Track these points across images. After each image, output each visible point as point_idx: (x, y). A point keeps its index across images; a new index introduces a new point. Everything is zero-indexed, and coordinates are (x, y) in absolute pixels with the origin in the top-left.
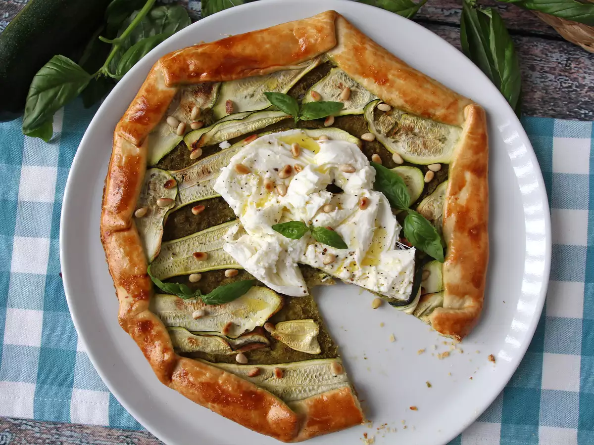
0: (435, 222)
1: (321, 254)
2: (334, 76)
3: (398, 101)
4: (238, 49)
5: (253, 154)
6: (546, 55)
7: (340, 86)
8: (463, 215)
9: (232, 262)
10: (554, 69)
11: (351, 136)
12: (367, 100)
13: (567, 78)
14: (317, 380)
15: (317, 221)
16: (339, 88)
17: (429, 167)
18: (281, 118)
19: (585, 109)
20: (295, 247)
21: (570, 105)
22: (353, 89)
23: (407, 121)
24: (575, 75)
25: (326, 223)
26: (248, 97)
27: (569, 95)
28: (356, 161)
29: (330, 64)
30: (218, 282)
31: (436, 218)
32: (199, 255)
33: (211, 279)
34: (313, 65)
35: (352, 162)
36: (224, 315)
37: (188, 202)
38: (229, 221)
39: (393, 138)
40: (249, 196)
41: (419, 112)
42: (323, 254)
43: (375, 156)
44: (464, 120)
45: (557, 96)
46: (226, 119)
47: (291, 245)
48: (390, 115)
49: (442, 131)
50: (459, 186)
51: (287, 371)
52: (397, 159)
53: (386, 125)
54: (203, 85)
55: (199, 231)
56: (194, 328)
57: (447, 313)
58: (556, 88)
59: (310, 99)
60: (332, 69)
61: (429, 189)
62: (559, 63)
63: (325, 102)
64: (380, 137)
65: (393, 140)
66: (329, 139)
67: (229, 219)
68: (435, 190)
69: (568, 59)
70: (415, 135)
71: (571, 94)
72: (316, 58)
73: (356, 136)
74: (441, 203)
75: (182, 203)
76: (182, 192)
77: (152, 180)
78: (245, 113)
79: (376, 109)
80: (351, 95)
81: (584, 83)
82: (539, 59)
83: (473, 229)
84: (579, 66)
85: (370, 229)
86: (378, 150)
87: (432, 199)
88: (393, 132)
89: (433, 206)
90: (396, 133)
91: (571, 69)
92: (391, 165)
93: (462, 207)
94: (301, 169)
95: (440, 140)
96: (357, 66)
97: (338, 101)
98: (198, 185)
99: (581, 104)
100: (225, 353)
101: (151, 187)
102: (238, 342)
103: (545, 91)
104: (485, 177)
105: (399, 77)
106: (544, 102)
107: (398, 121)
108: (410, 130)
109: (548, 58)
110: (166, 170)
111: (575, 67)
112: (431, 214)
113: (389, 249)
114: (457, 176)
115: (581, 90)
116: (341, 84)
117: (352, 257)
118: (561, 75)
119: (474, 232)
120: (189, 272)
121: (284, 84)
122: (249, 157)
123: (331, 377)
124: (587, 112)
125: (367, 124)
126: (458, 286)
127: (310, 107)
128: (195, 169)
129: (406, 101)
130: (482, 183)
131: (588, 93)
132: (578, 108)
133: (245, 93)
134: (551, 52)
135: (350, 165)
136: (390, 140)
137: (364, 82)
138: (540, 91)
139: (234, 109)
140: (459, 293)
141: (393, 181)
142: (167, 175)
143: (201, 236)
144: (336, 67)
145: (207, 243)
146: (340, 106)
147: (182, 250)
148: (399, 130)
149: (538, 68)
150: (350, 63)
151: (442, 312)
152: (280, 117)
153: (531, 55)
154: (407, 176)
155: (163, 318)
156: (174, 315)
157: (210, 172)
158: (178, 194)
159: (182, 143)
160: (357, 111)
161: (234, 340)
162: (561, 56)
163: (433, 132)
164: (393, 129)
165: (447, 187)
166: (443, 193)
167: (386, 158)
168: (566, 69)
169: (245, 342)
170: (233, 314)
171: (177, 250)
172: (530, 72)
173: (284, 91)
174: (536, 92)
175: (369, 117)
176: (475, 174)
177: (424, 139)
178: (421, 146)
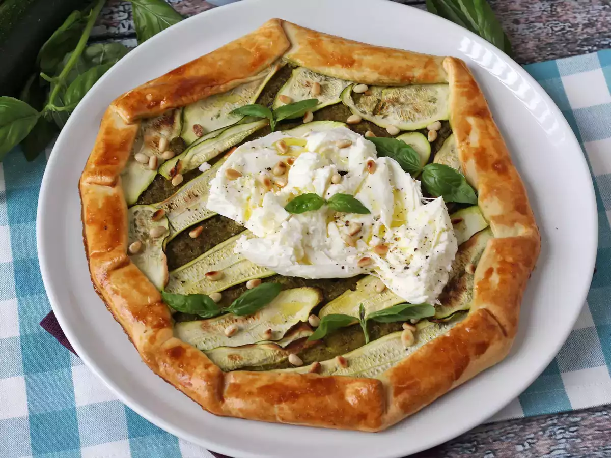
1: (344, 226)
2: (298, 76)
3: (372, 77)
4: (191, 73)
5: (240, 160)
6: (527, 7)
7: (308, 84)
8: (481, 157)
10: (540, 17)
11: (336, 123)
12: (340, 89)
13: (557, 22)
14: (387, 358)
15: (328, 194)
16: (307, 86)
17: (429, 128)
18: (256, 128)
19: (587, 46)
21: (569, 46)
22: (322, 83)
23: (390, 94)
24: (564, 18)
26: (215, 118)
27: (564, 37)
28: (349, 137)
29: (289, 66)
32: (212, 274)
33: (233, 296)
34: (272, 72)
37: (182, 229)
38: (233, 236)
39: (381, 114)
40: (249, 199)
41: (397, 79)
42: (347, 225)
43: (368, 133)
44: (447, 74)
45: (551, 41)
46: (198, 142)
48: (369, 95)
49: (429, 92)
50: (466, 131)
51: (351, 360)
52: (392, 130)
53: (369, 104)
54: (164, 116)
55: (203, 252)
58: (548, 34)
59: (279, 103)
60: (294, 71)
61: (435, 147)
62: (544, 11)
63: (297, 103)
64: (367, 117)
65: (382, 116)
66: (316, 131)
68: (442, 145)
69: (552, 5)
70: (402, 104)
71: (566, 35)
72: (273, 64)
73: (340, 121)
74: (455, 157)
75: (176, 231)
76: (173, 221)
77: (136, 217)
78: (216, 132)
79: (353, 94)
80: (322, 89)
81: (576, 22)
82: (521, 12)
83: (496, 164)
84: (566, 8)
85: (387, 188)
86: (370, 129)
87: (443, 155)
88: (379, 109)
89: (447, 161)
90: (382, 108)
91: (558, 13)
93: (476, 149)
95: (430, 101)
96: (318, 57)
97: (310, 97)
98: (189, 210)
99: (581, 42)
100: (275, 361)
101: (138, 223)
102: (285, 345)
103: (537, 40)
105: (365, 54)
106: (540, 49)
107: (380, 98)
108: (395, 101)
109: (529, 9)
110: (149, 204)
111: (562, 10)
113: (414, 208)
114: (460, 124)
115: (576, 29)
116: (308, 82)
118: (548, 21)
119: (499, 167)
121: (249, 97)
123: (402, 351)
124: (590, 48)
125: (349, 108)
126: (502, 216)
127: (281, 109)
128: (180, 197)
129: (380, 73)
130: (489, 123)
131: (585, 30)
132: (578, 47)
133: (210, 115)
134: (531, 3)
135: (345, 140)
136: (379, 117)
137: (331, 71)
138: (531, 41)
139: (202, 132)
140: (506, 221)
141: (395, 150)
142: (152, 209)
143: (208, 258)
144: (297, 67)
145: (217, 262)
146: (314, 102)
147: (191, 276)
149: (522, 21)
150: (310, 57)
152: (254, 128)
153: (511, 10)
156: (204, 339)
157: (197, 196)
158: (170, 224)
159: (158, 176)
160: (336, 100)
161: (279, 342)
162: (543, 4)
163: (419, 96)
164: (377, 106)
165: (454, 139)
166: (453, 146)
167: (380, 132)
168: (553, 14)
170: (270, 322)
171: (186, 277)
172: (515, 26)
173: (252, 102)
174: (528, 42)
176: (478, 117)
177: (413, 105)
178: (413, 112)
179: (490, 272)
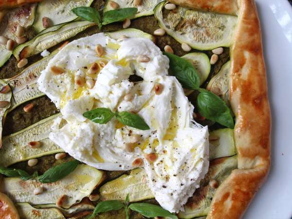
0: (223, 96)
1: (128, 135)
5: (65, 57)
8: (246, 89)
9: (58, 148)
11: (145, 33)
12: (156, 3)
15: (120, 108)
17: (213, 51)
18: (88, 26)
20: (106, 131)
23: (191, 16)
25: (129, 109)
26: (60, 13)
28: (150, 52)
30: (51, 163)
31: (224, 93)
32: (33, 144)
33: (46, 161)
35: (146, 53)
36: (58, 190)
37: (21, 103)
38: (54, 114)
39: (181, 31)
40: (65, 92)
41: (199, 6)
42: (129, 135)
43: (166, 48)
44: (238, 8)
46: (44, 32)
47: (103, 130)
48: (176, 13)
49: (221, 20)
50: (240, 64)
52: (185, 48)
53: (174, 21)
55: (32, 124)
56: (36, 202)
57: (243, 174)
59: (109, 8)
61: (215, 69)
63: (122, 9)
64: (170, 31)
65: (181, 33)
66: (128, 38)
67: (54, 112)
68: (220, 70)
70: (198, 26)
73: (149, 33)
74: (226, 80)
75: (16, 104)
76: (16, 95)
78: (58, 26)
79: (163, 9)
80: (142, 1)
83: (256, 99)
85: (166, 110)
86: (169, 43)
87: (218, 78)
88: (180, 26)
89: (220, 83)
90: (182, 27)
92: (181, 54)
93: (245, 82)
94: (104, 64)
95: (220, 28)
97: (132, 6)
98: (28, 88)
102: (71, 211)
104: (261, 54)
107: (183, 17)
108: (194, 22)
110: (2, 78)
112: (219, 90)
113: (185, 127)
114: (238, 56)
117: (154, 135)
119: (258, 102)
120: (28, 158)
122: (61, 60)
125: (158, 21)
126: (249, 150)
127: (109, 14)
128: (25, 74)
130: (260, 60)
133: (57, 9)
135: (145, 56)
136: (178, 33)
139: (49, 23)
140: (250, 155)
141: (183, 66)
142: (3, 83)
143: (34, 129)
145: (40, 133)
146: (134, 10)
147: (20, 141)
148: (184, 24)
151: (238, 173)
152: (86, 26)
154: (196, 61)
155: (12, 196)
156: (20, 193)
157: (36, 77)
158: (13, 96)
159: (12, 56)
160: (149, 12)
161: (68, 210)
163: (213, 23)
164: (179, 23)
165: (230, 66)
166: (227, 72)
167: (177, 48)
169: (77, 210)
170: (66, 188)
171: (17, 141)
173: (88, 5)
175: (159, 17)
176: (253, 52)
177: (206, 29)
178: (204, 35)
179: (226, 196)
